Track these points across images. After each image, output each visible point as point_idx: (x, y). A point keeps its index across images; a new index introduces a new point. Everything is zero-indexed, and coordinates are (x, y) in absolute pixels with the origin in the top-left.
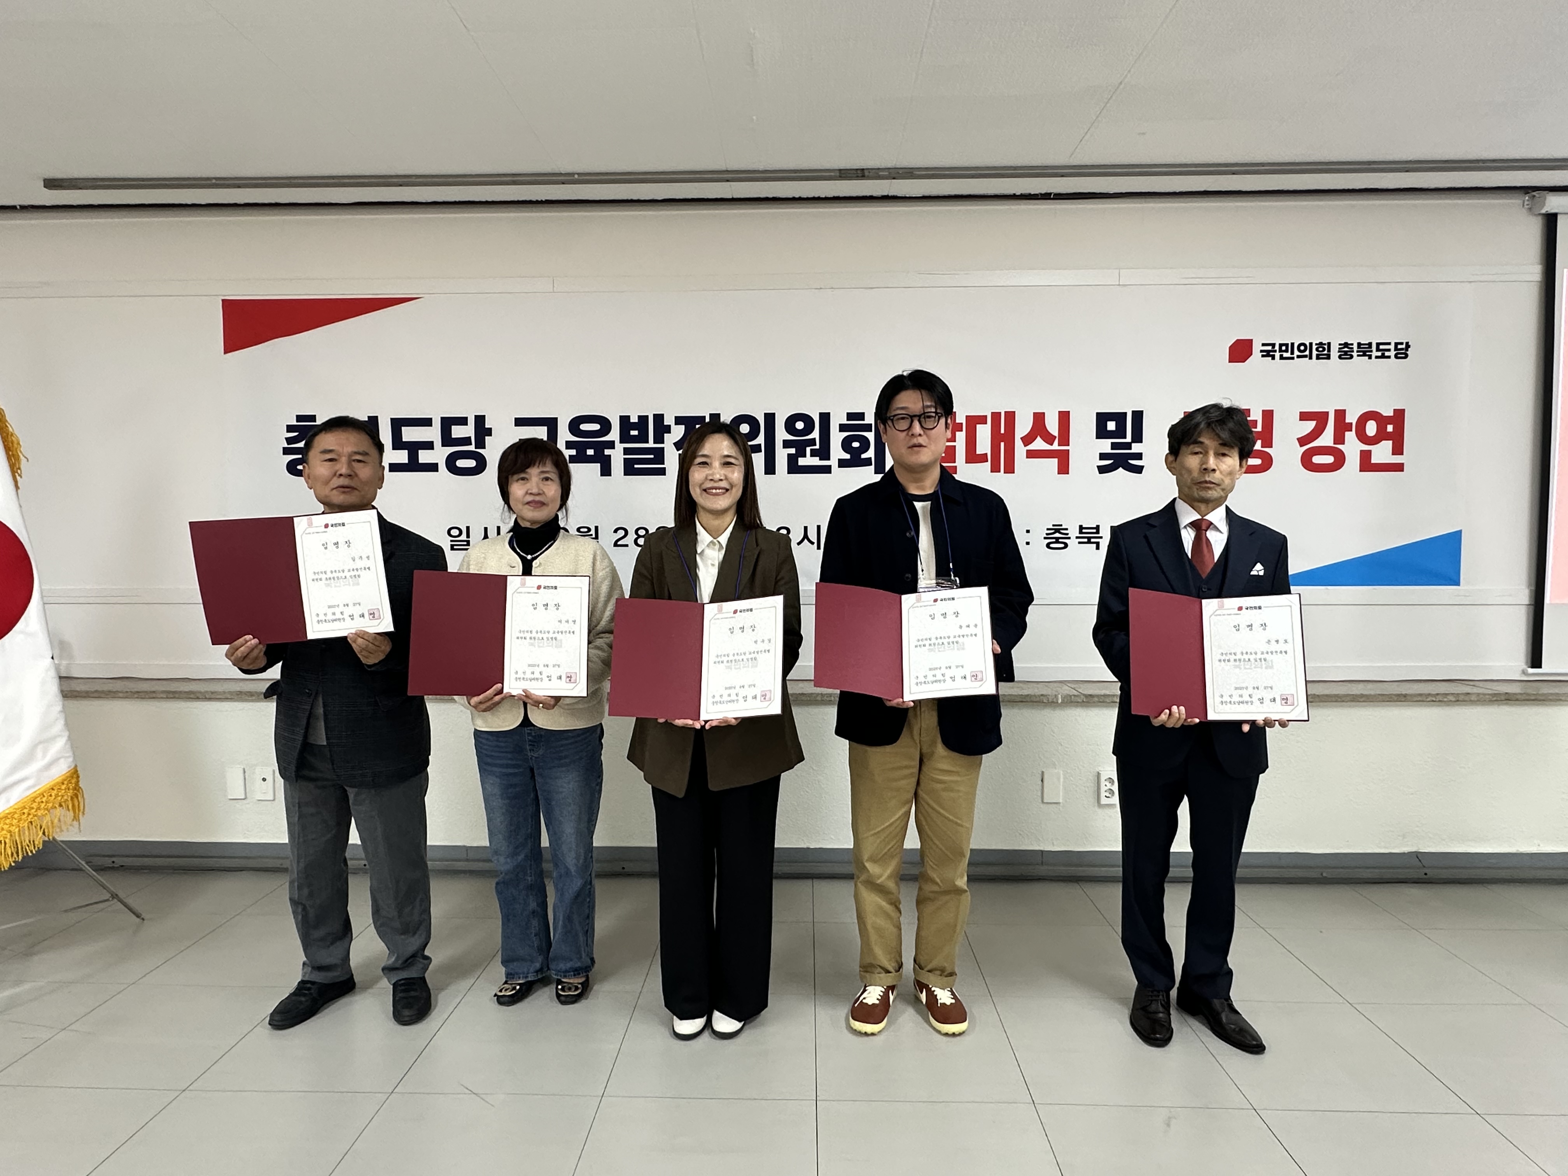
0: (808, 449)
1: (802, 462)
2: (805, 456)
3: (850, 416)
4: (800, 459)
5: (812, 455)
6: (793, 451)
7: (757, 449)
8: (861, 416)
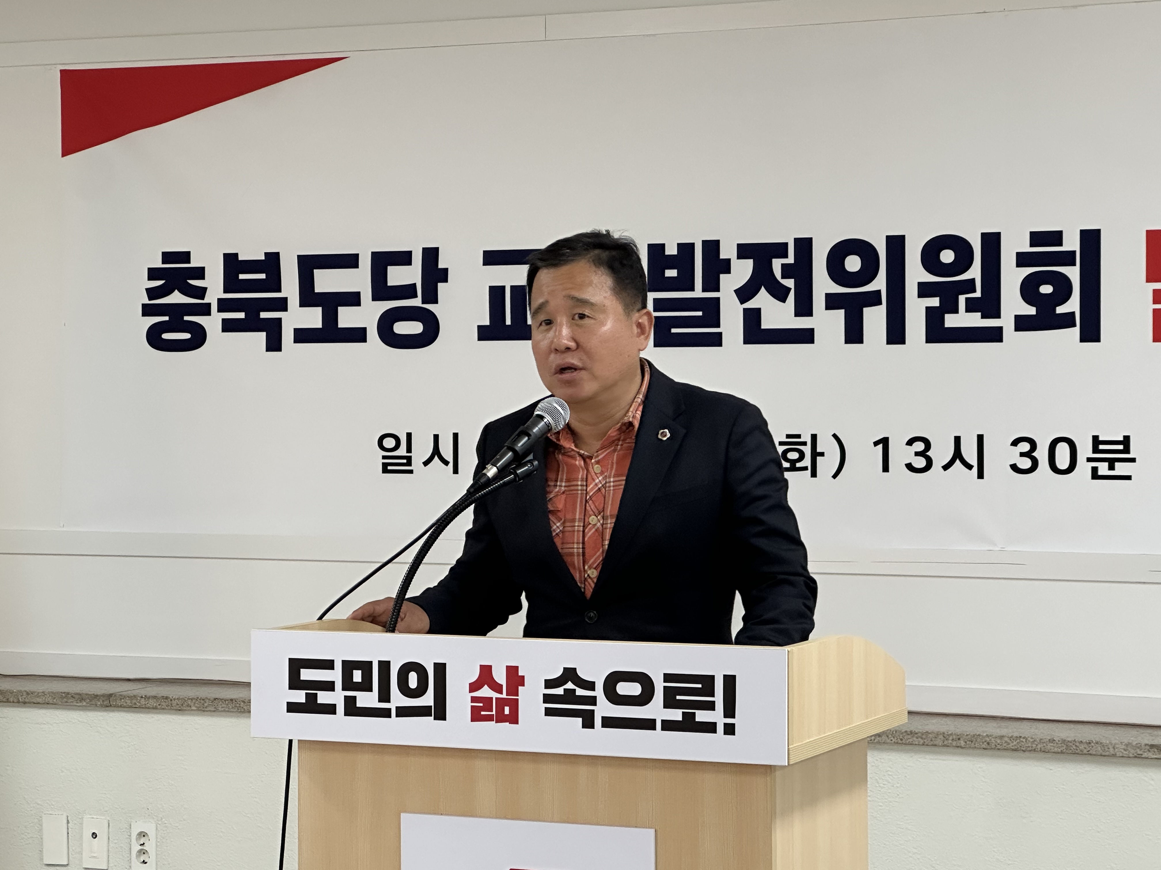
0: (962, 299)
1: (951, 321)
2: (956, 311)
3: (1037, 238)
4: (947, 317)
5: (968, 310)
6: (935, 302)
7: (874, 299)
8: (1056, 237)
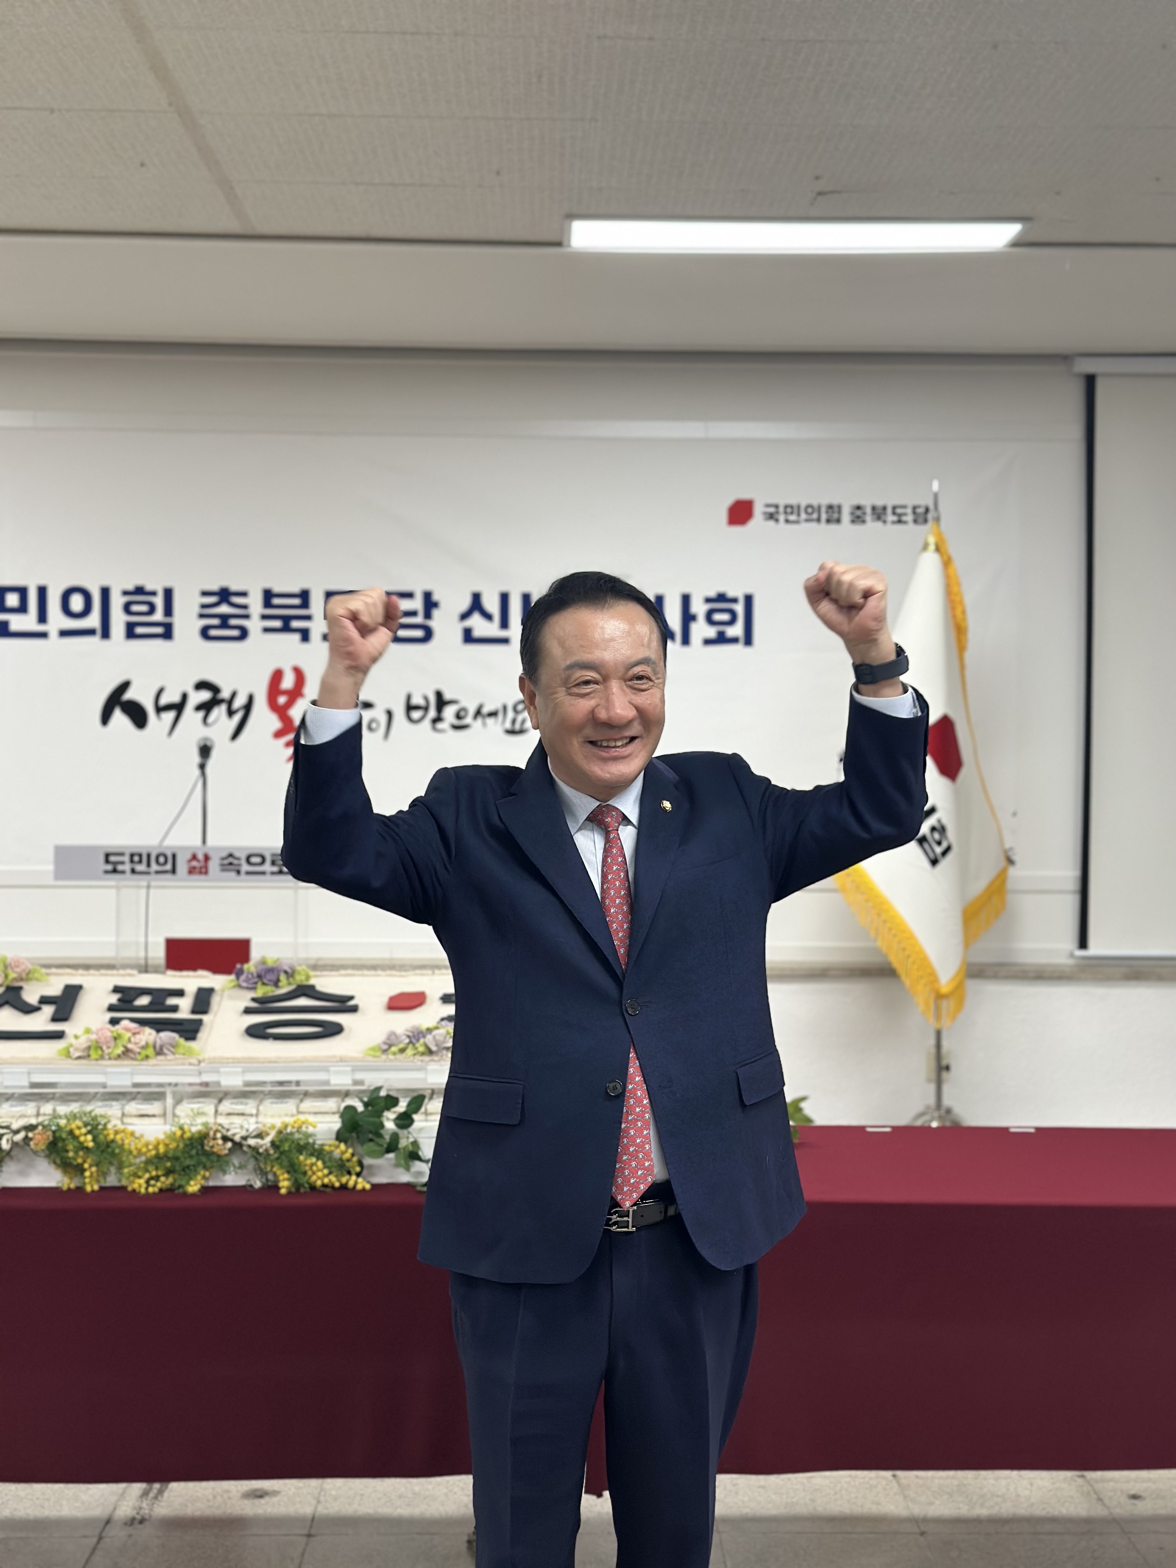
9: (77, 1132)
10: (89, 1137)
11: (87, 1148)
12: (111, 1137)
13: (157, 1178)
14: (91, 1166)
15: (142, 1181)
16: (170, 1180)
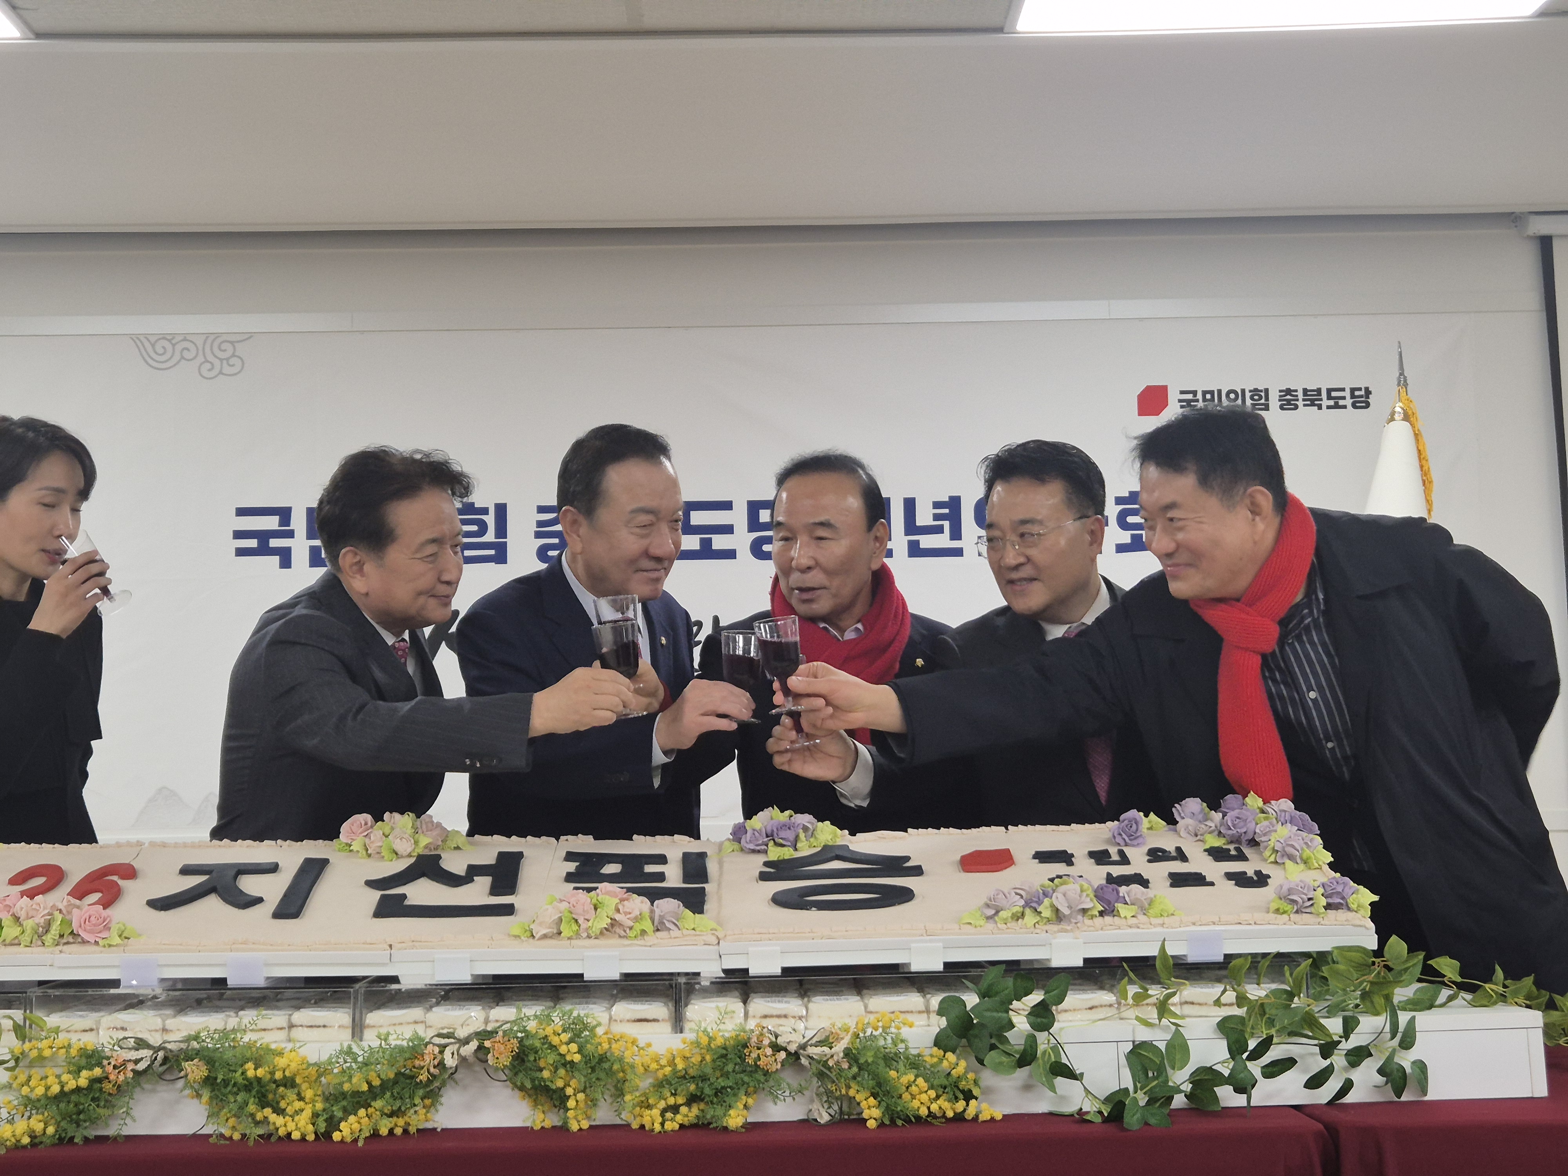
9: (555, 1040)
10: (574, 1047)
11: (572, 1062)
12: (606, 1046)
13: (675, 1109)
14: (576, 1092)
15: (656, 1112)
16: (695, 1111)
